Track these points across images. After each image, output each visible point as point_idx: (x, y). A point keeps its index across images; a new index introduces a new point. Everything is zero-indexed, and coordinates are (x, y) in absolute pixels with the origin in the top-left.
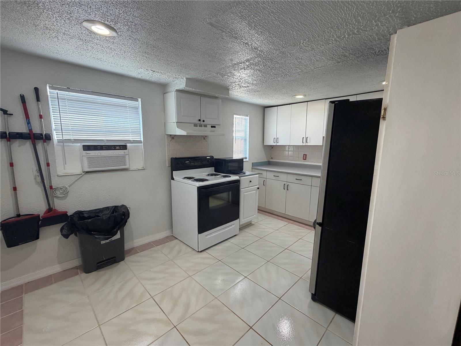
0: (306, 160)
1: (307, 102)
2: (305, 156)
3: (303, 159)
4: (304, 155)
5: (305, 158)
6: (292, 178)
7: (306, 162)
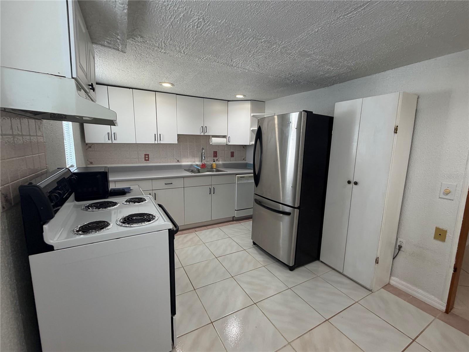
0: (149, 160)
1: (155, 91)
2: (147, 156)
3: (145, 160)
4: (145, 155)
5: (147, 159)
6: (161, 184)
7: (149, 163)
